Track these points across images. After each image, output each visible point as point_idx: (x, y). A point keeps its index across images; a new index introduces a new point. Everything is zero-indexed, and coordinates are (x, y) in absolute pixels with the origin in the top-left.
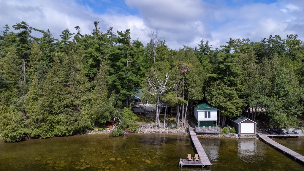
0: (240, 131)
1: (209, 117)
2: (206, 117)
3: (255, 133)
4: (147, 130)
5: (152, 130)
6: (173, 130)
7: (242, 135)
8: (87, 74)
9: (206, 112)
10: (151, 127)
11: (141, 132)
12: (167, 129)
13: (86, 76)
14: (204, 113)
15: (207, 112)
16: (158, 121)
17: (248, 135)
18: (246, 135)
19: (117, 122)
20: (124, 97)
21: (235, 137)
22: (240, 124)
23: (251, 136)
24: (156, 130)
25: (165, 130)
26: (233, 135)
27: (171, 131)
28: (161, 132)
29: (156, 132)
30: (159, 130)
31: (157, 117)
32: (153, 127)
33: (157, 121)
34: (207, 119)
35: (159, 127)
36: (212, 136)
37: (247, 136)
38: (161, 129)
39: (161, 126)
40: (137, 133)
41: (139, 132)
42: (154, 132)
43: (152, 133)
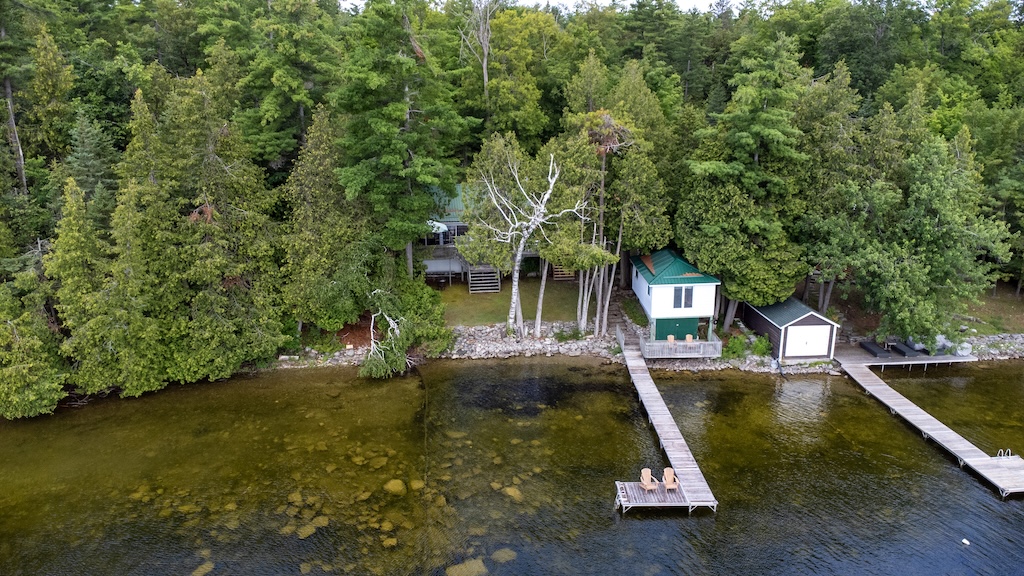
0: (784, 352)
1: (689, 304)
2: (677, 304)
3: (828, 356)
4: (480, 349)
5: (498, 348)
6: (567, 346)
7: (788, 362)
8: (261, 155)
9: (678, 291)
10: (495, 336)
11: (462, 357)
12: (548, 341)
13: (255, 162)
14: (671, 293)
15: (683, 292)
16: (516, 316)
17: (809, 361)
18: (802, 361)
21: (766, 370)
22: (786, 329)
23: (816, 364)
24: (511, 348)
25: (540, 346)
26: (762, 364)
27: (561, 349)
28: (528, 354)
29: (512, 354)
30: (520, 348)
31: (513, 305)
32: (500, 336)
33: (513, 316)
34: (683, 313)
35: (521, 336)
36: (695, 369)
37: (805, 364)
38: (526, 342)
39: (525, 332)
40: (448, 359)
41: (454, 357)
42: (505, 353)
43: (498, 358)
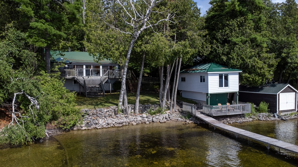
0: (279, 108)
2: (221, 85)
3: (295, 110)
4: (102, 122)
5: (113, 121)
6: (157, 117)
7: (281, 114)
9: (221, 77)
10: (111, 114)
11: (90, 128)
12: (144, 115)
14: (218, 77)
15: (224, 77)
16: (124, 100)
18: (286, 113)
19: (21, 106)
20: (43, 40)
22: (279, 95)
23: (292, 114)
24: (122, 121)
25: (140, 119)
27: (154, 119)
28: (134, 123)
29: (124, 124)
30: (128, 120)
31: (122, 92)
32: (113, 114)
33: (121, 100)
34: (224, 90)
35: (127, 113)
37: (288, 114)
38: (130, 117)
39: (130, 111)
40: (78, 130)
41: (84, 128)
42: (119, 123)
43: (115, 127)
